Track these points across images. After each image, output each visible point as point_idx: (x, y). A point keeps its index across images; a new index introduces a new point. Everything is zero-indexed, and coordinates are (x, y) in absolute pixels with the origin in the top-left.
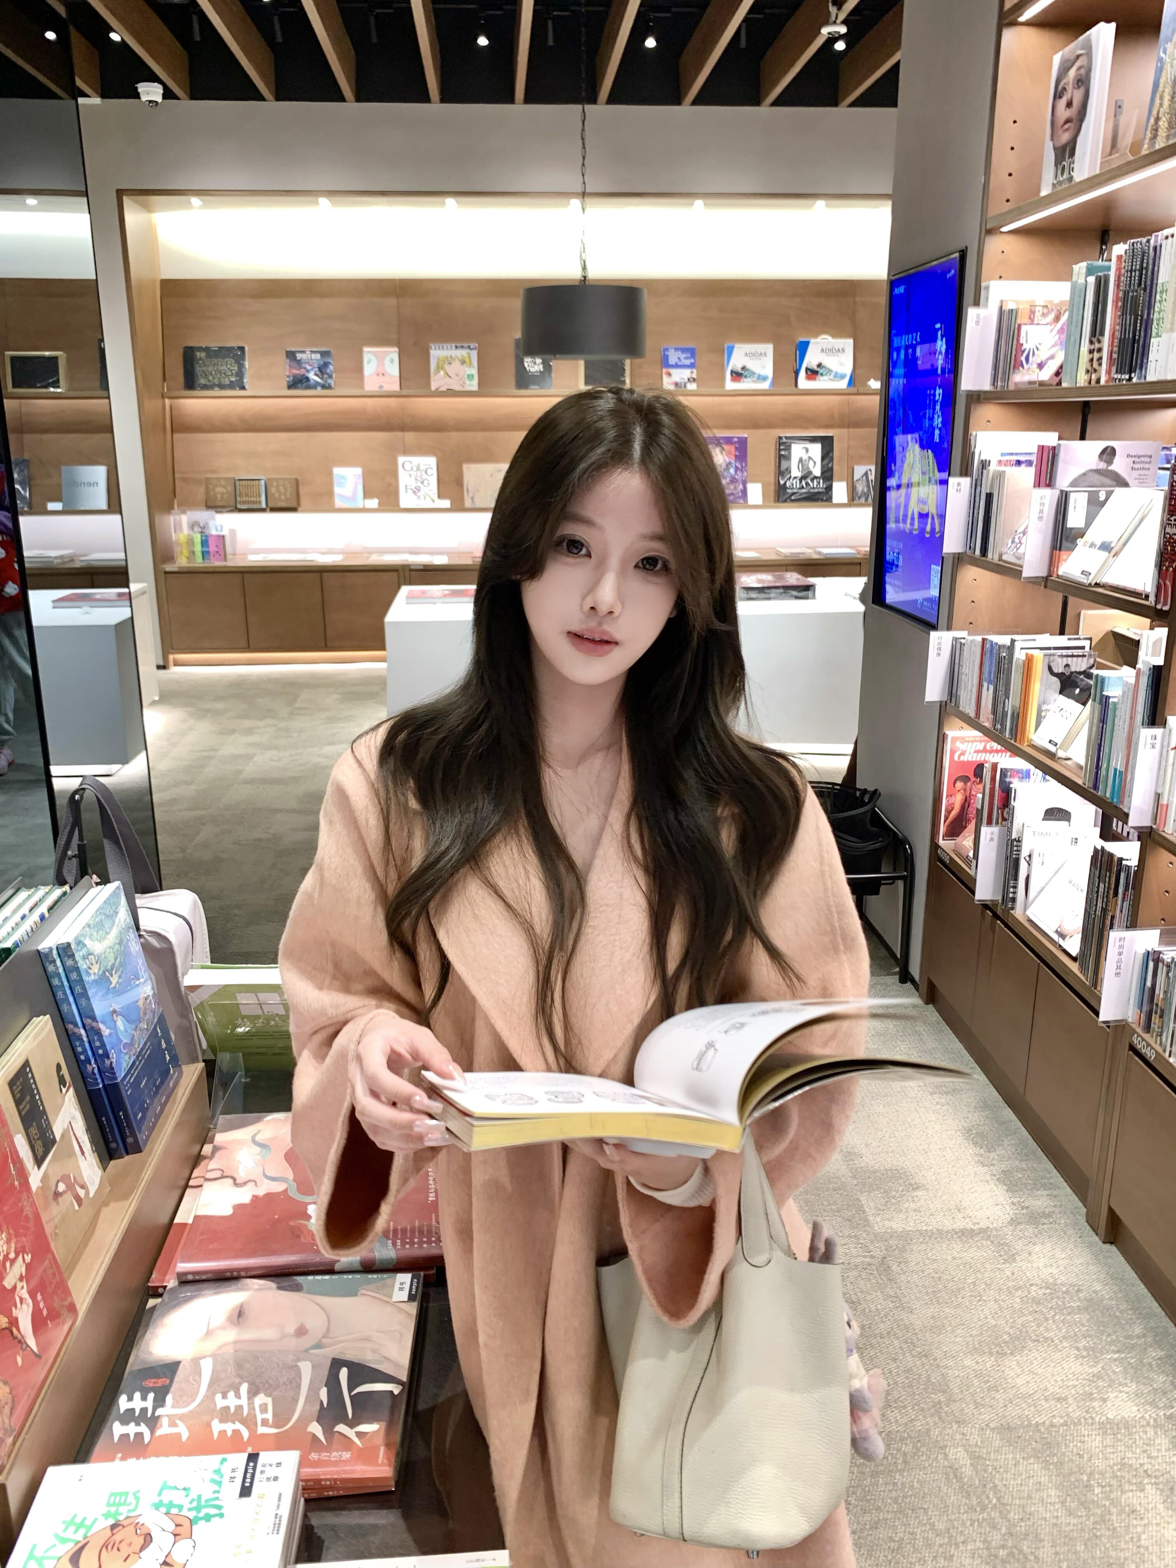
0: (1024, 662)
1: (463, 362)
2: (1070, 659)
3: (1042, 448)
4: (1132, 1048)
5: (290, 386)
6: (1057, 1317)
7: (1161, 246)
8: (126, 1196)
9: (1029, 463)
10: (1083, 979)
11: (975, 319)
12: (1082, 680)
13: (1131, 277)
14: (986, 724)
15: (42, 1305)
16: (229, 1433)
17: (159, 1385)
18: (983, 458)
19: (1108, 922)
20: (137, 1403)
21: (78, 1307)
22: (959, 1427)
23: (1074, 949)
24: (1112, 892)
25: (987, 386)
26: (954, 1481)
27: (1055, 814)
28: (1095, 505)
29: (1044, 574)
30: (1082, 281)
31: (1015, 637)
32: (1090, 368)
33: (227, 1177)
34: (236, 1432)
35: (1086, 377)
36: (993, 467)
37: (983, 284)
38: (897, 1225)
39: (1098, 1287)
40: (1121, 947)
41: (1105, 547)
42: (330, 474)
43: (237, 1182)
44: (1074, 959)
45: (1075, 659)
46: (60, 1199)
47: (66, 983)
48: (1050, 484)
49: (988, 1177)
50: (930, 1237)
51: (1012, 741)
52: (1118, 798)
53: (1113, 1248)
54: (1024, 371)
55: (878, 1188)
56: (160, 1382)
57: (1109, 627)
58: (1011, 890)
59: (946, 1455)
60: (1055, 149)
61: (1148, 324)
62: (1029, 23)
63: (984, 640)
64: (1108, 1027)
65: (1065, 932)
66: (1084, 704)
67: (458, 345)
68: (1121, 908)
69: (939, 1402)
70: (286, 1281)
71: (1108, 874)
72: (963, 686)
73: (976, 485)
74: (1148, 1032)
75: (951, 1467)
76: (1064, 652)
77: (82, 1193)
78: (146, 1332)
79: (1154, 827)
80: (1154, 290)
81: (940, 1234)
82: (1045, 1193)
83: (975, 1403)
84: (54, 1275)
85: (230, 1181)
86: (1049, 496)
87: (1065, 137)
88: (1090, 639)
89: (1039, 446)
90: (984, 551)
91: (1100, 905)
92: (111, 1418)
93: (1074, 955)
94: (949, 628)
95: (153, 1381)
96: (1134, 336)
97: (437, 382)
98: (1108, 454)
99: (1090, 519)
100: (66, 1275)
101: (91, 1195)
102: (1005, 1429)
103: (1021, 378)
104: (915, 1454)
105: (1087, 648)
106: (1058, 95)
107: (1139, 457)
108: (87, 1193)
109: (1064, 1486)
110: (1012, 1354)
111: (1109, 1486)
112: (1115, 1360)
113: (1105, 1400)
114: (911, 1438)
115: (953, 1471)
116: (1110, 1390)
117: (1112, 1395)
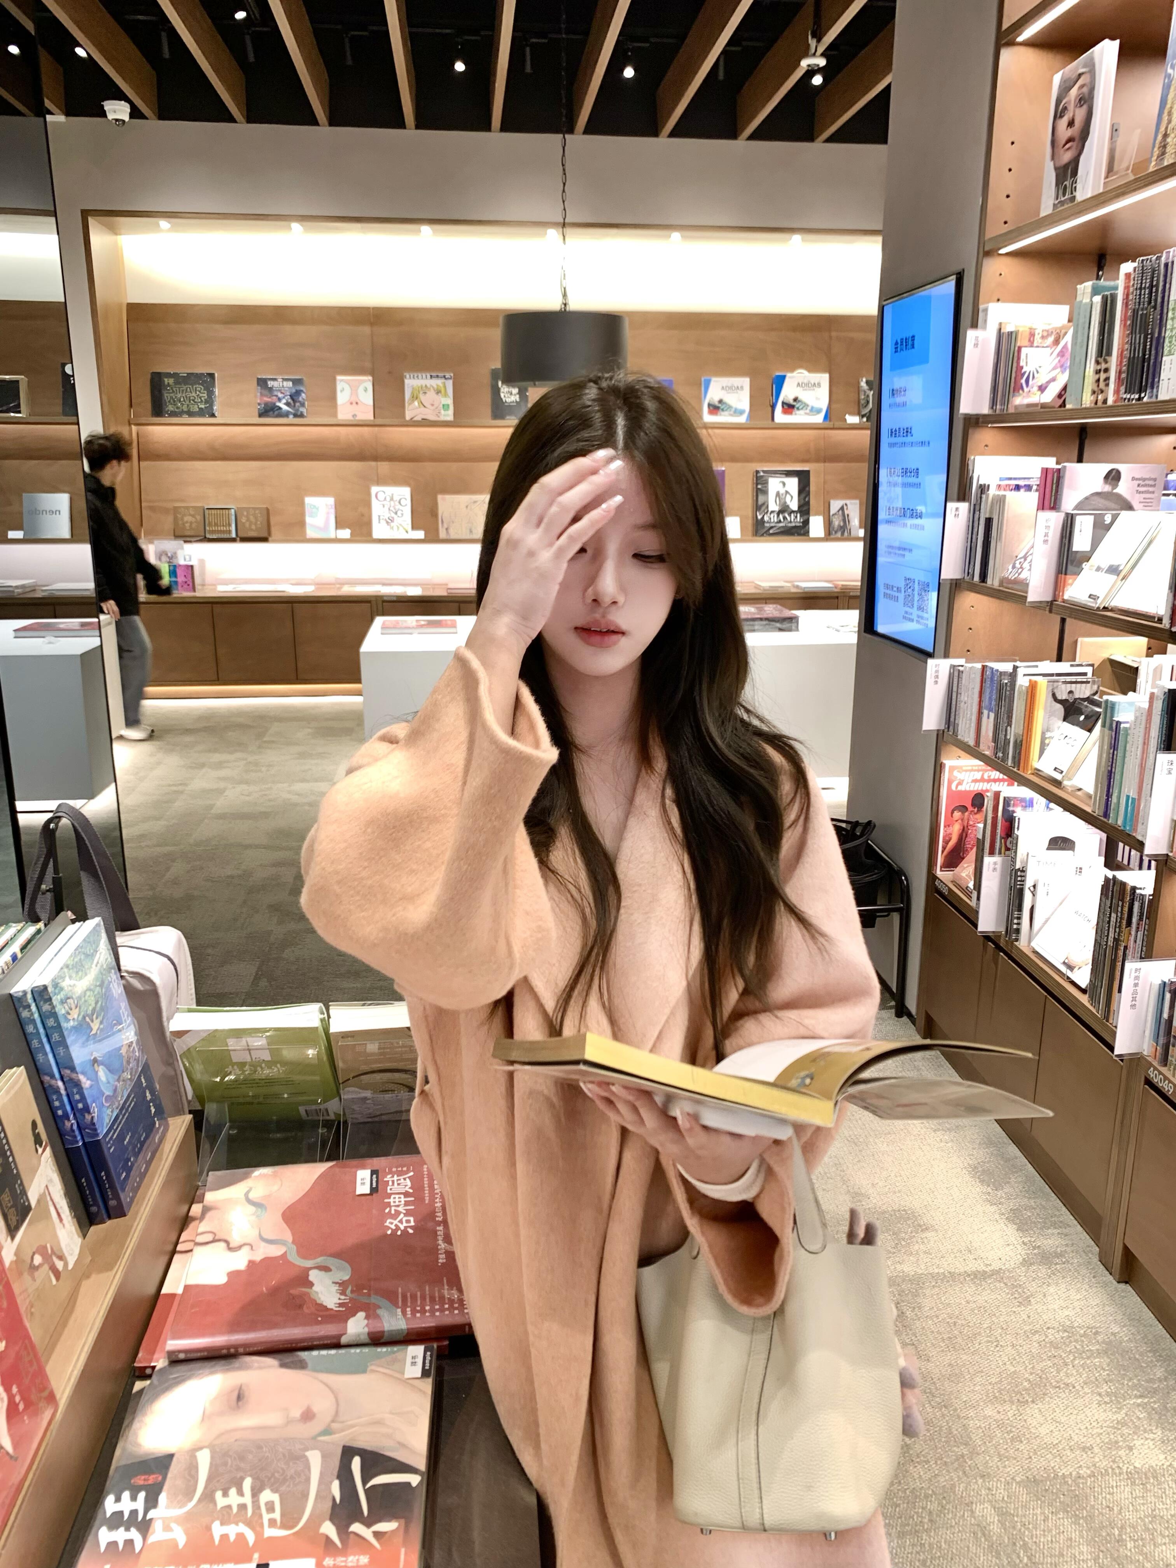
0: (1027, 688)
1: (438, 392)
2: (1074, 685)
3: (1046, 471)
4: (1148, 1082)
5: (261, 415)
6: (1076, 1362)
7: (1173, 262)
8: (109, 1267)
9: (1029, 488)
10: (1094, 1011)
11: (973, 342)
12: (1087, 707)
13: (1140, 295)
14: (987, 753)
15: (17, 1399)
16: (232, 1538)
17: (150, 1482)
18: (981, 482)
19: (1121, 953)
20: (126, 1504)
21: (58, 1397)
22: (984, 1481)
23: (1084, 982)
24: (1124, 922)
25: (985, 410)
26: (983, 1540)
27: (1060, 843)
28: (1101, 529)
29: (1049, 599)
30: (1087, 300)
31: (1018, 664)
32: (1096, 389)
33: (219, 1240)
34: (241, 1536)
35: (1093, 398)
36: (993, 492)
37: (981, 307)
39: (1116, 1329)
40: (1137, 978)
41: (1113, 570)
42: (302, 505)
43: (231, 1246)
44: (1084, 991)
45: (1079, 685)
46: (36, 1274)
47: (42, 1031)
48: (1054, 506)
49: (997, 1216)
50: (942, 1280)
51: (1015, 770)
52: (1131, 826)
53: (1128, 1288)
54: (1025, 394)
55: (887, 1230)
56: (152, 1479)
57: (1105, 655)
58: (1015, 921)
59: (972, 1511)
60: (1056, 169)
61: (1159, 343)
62: (1028, 44)
63: (984, 667)
64: (1122, 1060)
65: (1072, 963)
66: (1090, 730)
68: (1134, 939)
69: (963, 1456)
70: (288, 1358)
71: (1120, 903)
72: (961, 715)
73: (975, 510)
74: (1165, 1065)
75: (978, 1525)
76: (1069, 679)
77: (59, 1265)
78: (133, 1419)
79: (1171, 854)
80: (1165, 308)
81: (953, 1277)
82: (1056, 1231)
83: (999, 1455)
84: (31, 1362)
85: (223, 1245)
86: (1053, 520)
87: (1066, 157)
88: (1092, 665)
89: (1043, 469)
90: (983, 577)
91: (1111, 935)
92: (97, 1522)
93: (1083, 986)
94: (946, 655)
95: (143, 1477)
96: (1144, 355)
97: (412, 412)
98: (1113, 477)
99: (1096, 542)
100: (43, 1359)
101: (70, 1267)
102: (1030, 1481)
103: (1020, 400)
104: (940, 1511)
105: (1090, 675)
106: (1059, 114)
107: (1144, 480)
108: (66, 1265)
109: (1095, 1541)
110: (1033, 1402)
111: (1142, 1539)
112: (1139, 1405)
113: (1131, 1449)
114: (935, 1494)
115: (982, 1530)
116: (1135, 1437)
117: (1138, 1443)
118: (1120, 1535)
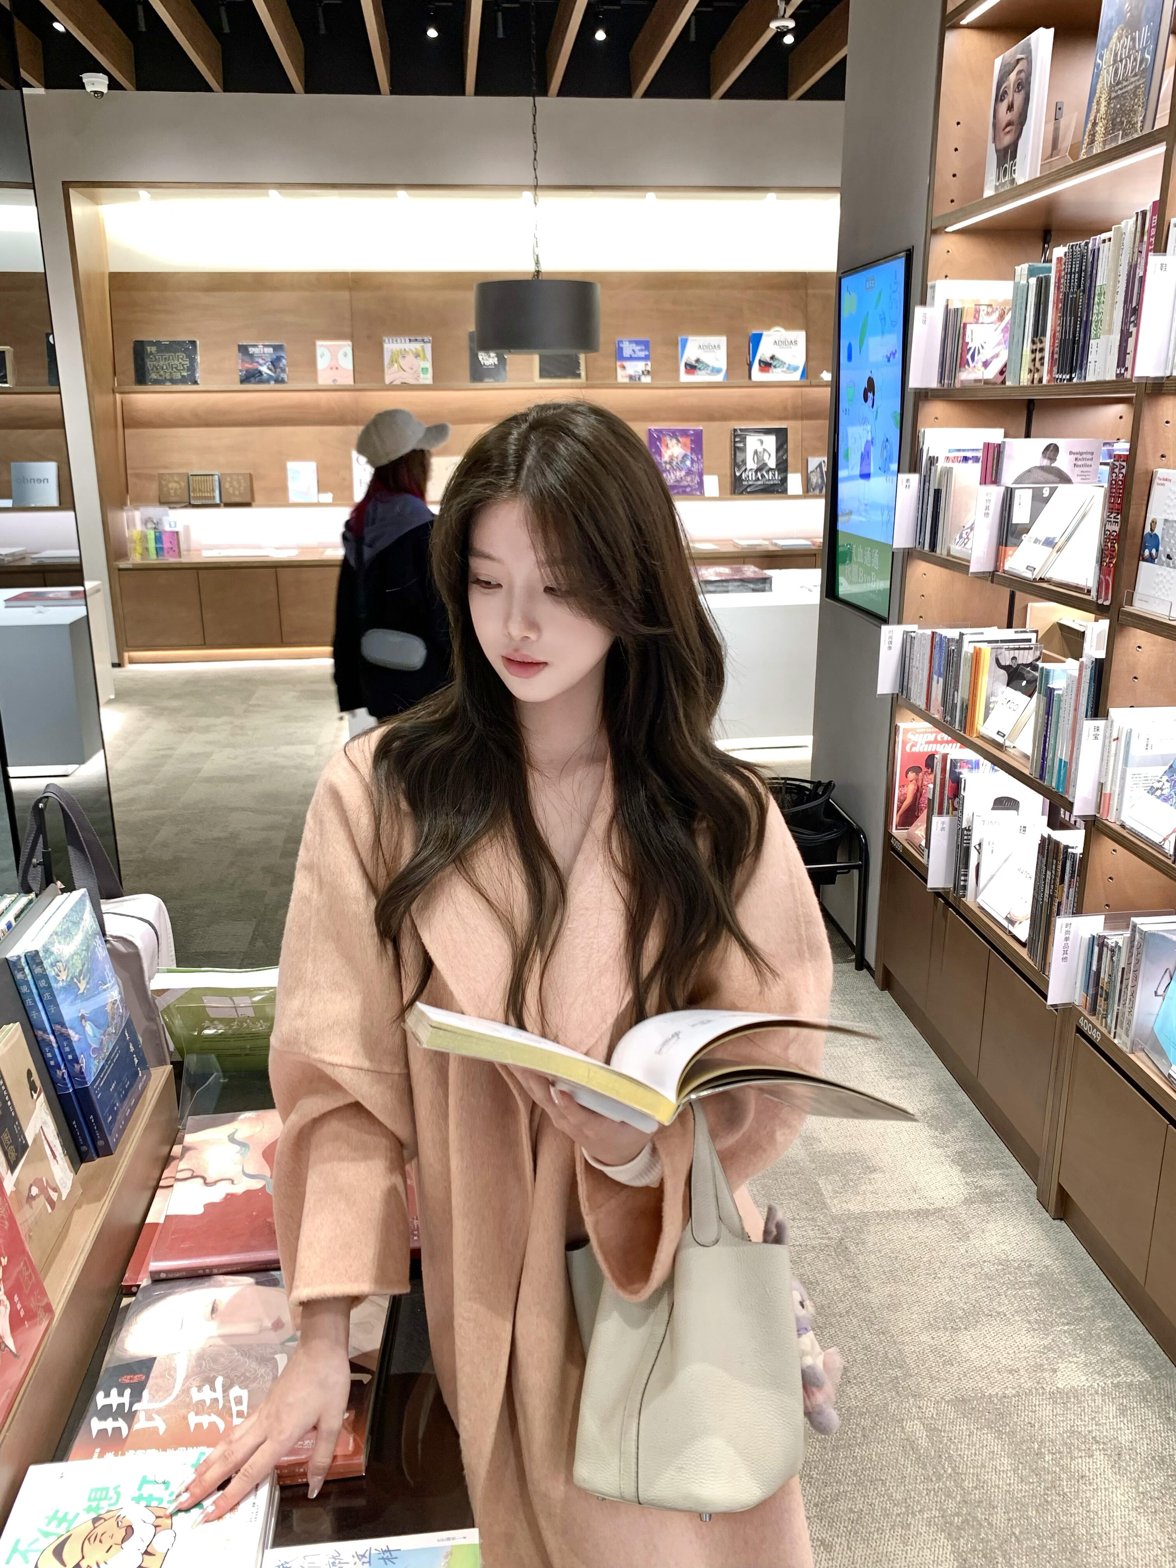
0: (972, 654)
1: (417, 356)
2: (1017, 651)
3: (987, 446)
4: (1079, 1030)
5: (242, 381)
6: (1009, 1293)
7: (1099, 249)
8: (98, 1198)
9: (976, 459)
10: (1032, 963)
11: (922, 319)
12: (1029, 672)
13: (1070, 279)
14: (936, 716)
15: (19, 1306)
16: (206, 1426)
17: (135, 1381)
18: (931, 454)
19: (1055, 909)
20: (114, 1399)
21: (54, 1308)
22: (915, 1400)
23: (1024, 937)
24: (1058, 880)
25: (934, 384)
26: (911, 1453)
27: (1004, 803)
28: (1040, 501)
29: (991, 570)
30: (1024, 282)
31: (963, 631)
32: (1032, 368)
33: (197, 1177)
34: (213, 1425)
35: (1029, 377)
36: (941, 464)
37: (929, 284)
38: (854, 1206)
39: (1048, 1262)
40: (1068, 932)
41: (1049, 542)
42: (284, 469)
43: (208, 1181)
44: (1023, 945)
45: (1022, 652)
46: (34, 1203)
47: (34, 991)
48: (996, 481)
49: (943, 1158)
50: (887, 1218)
51: (962, 733)
52: (1064, 788)
53: (1063, 1224)
54: (970, 369)
55: (836, 1172)
56: (136, 1378)
57: (1055, 619)
58: (962, 878)
59: (903, 1427)
60: (997, 151)
61: (1087, 326)
62: (971, 26)
63: (933, 633)
64: (1056, 1010)
65: (1014, 918)
66: (1031, 696)
67: (412, 338)
68: (1067, 894)
69: (896, 1378)
70: (263, 1277)
71: (1055, 861)
72: (914, 678)
73: (925, 481)
74: (1094, 1015)
75: (907, 1440)
76: (1012, 645)
77: (54, 1196)
78: (121, 1330)
79: (1098, 815)
80: (1092, 293)
81: (895, 1215)
82: (997, 1172)
83: (931, 1377)
84: (30, 1277)
85: (200, 1180)
86: (995, 493)
87: (1007, 140)
88: (1037, 632)
89: (985, 444)
90: (933, 546)
91: (1047, 891)
92: (89, 1415)
93: (1023, 939)
94: (900, 622)
95: (129, 1377)
96: (1074, 337)
97: (391, 376)
98: (1052, 451)
99: (1035, 515)
100: (41, 1276)
101: (64, 1198)
102: (959, 1401)
103: (967, 376)
104: (873, 1427)
105: (1034, 641)
106: (1000, 97)
107: (1081, 454)
108: (60, 1196)
109: (1016, 1454)
110: (966, 1328)
111: (1060, 1453)
112: (1065, 1332)
113: (1055, 1371)
114: (869, 1412)
115: (910, 1443)
116: (1060, 1361)
117: (1062, 1366)
118: (1038, 1449)
